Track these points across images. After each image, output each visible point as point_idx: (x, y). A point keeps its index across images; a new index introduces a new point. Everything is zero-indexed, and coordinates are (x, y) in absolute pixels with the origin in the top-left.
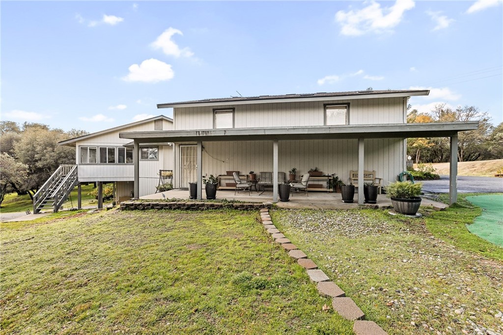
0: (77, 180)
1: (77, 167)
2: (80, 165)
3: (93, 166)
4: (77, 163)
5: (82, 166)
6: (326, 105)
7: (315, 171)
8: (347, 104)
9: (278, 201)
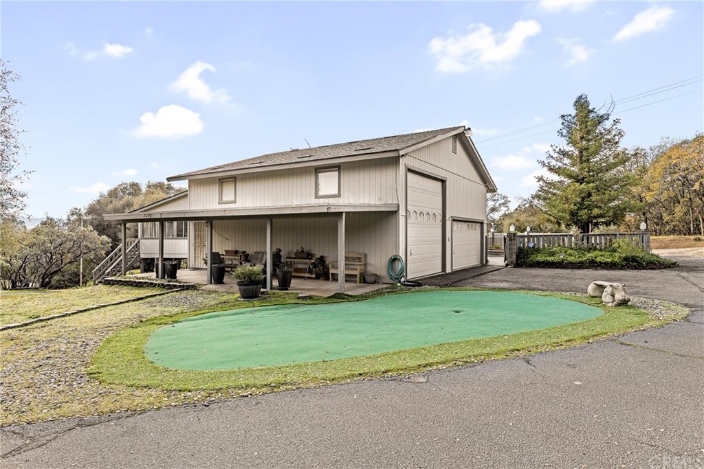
0: (139, 256)
1: (139, 242)
2: (142, 239)
3: (153, 240)
4: (139, 237)
5: (143, 241)
6: (318, 170)
7: (303, 251)
8: (338, 167)
9: (211, 283)
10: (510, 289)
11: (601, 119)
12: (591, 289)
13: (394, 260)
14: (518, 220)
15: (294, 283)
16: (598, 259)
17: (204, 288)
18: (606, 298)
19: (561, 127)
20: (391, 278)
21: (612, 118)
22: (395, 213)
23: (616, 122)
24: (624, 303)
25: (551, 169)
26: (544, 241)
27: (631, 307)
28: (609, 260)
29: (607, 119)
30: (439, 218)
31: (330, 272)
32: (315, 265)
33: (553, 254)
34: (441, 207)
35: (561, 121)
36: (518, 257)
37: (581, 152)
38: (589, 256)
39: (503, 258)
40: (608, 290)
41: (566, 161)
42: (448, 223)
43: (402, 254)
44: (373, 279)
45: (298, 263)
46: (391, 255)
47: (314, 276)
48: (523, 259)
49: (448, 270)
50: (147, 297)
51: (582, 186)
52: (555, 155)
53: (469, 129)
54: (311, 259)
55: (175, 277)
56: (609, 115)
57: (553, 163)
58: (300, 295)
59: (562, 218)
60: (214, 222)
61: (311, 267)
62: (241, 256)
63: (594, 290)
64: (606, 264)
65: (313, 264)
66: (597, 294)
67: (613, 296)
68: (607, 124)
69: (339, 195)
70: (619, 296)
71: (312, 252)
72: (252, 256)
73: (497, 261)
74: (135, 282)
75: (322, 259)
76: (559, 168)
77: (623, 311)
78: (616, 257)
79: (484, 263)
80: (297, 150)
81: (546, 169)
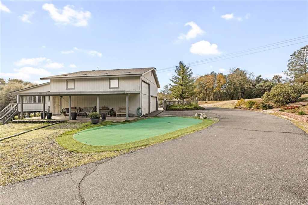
0: (18, 111)
1: (17, 105)
2: (19, 103)
3: (25, 104)
6: (110, 79)
7: (105, 107)
8: (118, 78)
9: (71, 120)
10: (172, 116)
11: (188, 68)
12: (196, 115)
13: (139, 109)
14: (160, 97)
15: (107, 118)
16: (188, 107)
17: (68, 121)
18: (201, 117)
19: (176, 70)
20: (138, 114)
21: (190, 69)
22: (139, 94)
23: (191, 70)
24: (205, 118)
25: (173, 82)
26: (174, 103)
27: (207, 119)
28: (190, 108)
29: (189, 69)
30: (148, 96)
31: (117, 114)
32: (110, 112)
33: (176, 106)
34: (148, 92)
35: (176, 68)
36: (167, 108)
37: (182, 78)
38: (186, 107)
39: (163, 108)
40: (202, 115)
41: (177, 80)
42: (150, 97)
43: (141, 107)
44: (132, 115)
45: (102, 111)
46: (138, 107)
47: (110, 115)
48: (168, 108)
49: (150, 112)
50: (47, 126)
51: (183, 87)
52: (174, 78)
53: (156, 69)
54: (108, 109)
55: (51, 118)
56: (189, 68)
57: (174, 80)
58: (114, 121)
59: (178, 96)
60: (72, 96)
61: (109, 112)
62: (78, 109)
63: (197, 115)
64: (190, 109)
65: (109, 111)
66: (198, 116)
67: (203, 116)
68: (188, 70)
69: (119, 88)
70: (204, 116)
71: (108, 107)
72: (83, 109)
73: (161, 109)
74: (32, 121)
75: (112, 110)
76: (175, 81)
77: (206, 120)
78: (192, 107)
79: (157, 110)
80: (95, 71)
81: (172, 82)
